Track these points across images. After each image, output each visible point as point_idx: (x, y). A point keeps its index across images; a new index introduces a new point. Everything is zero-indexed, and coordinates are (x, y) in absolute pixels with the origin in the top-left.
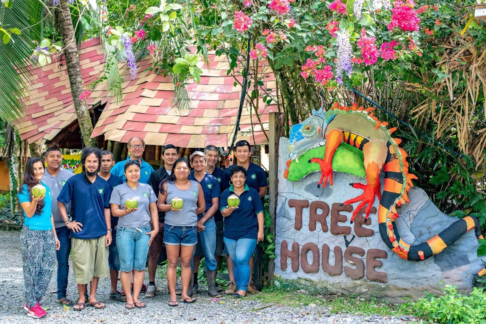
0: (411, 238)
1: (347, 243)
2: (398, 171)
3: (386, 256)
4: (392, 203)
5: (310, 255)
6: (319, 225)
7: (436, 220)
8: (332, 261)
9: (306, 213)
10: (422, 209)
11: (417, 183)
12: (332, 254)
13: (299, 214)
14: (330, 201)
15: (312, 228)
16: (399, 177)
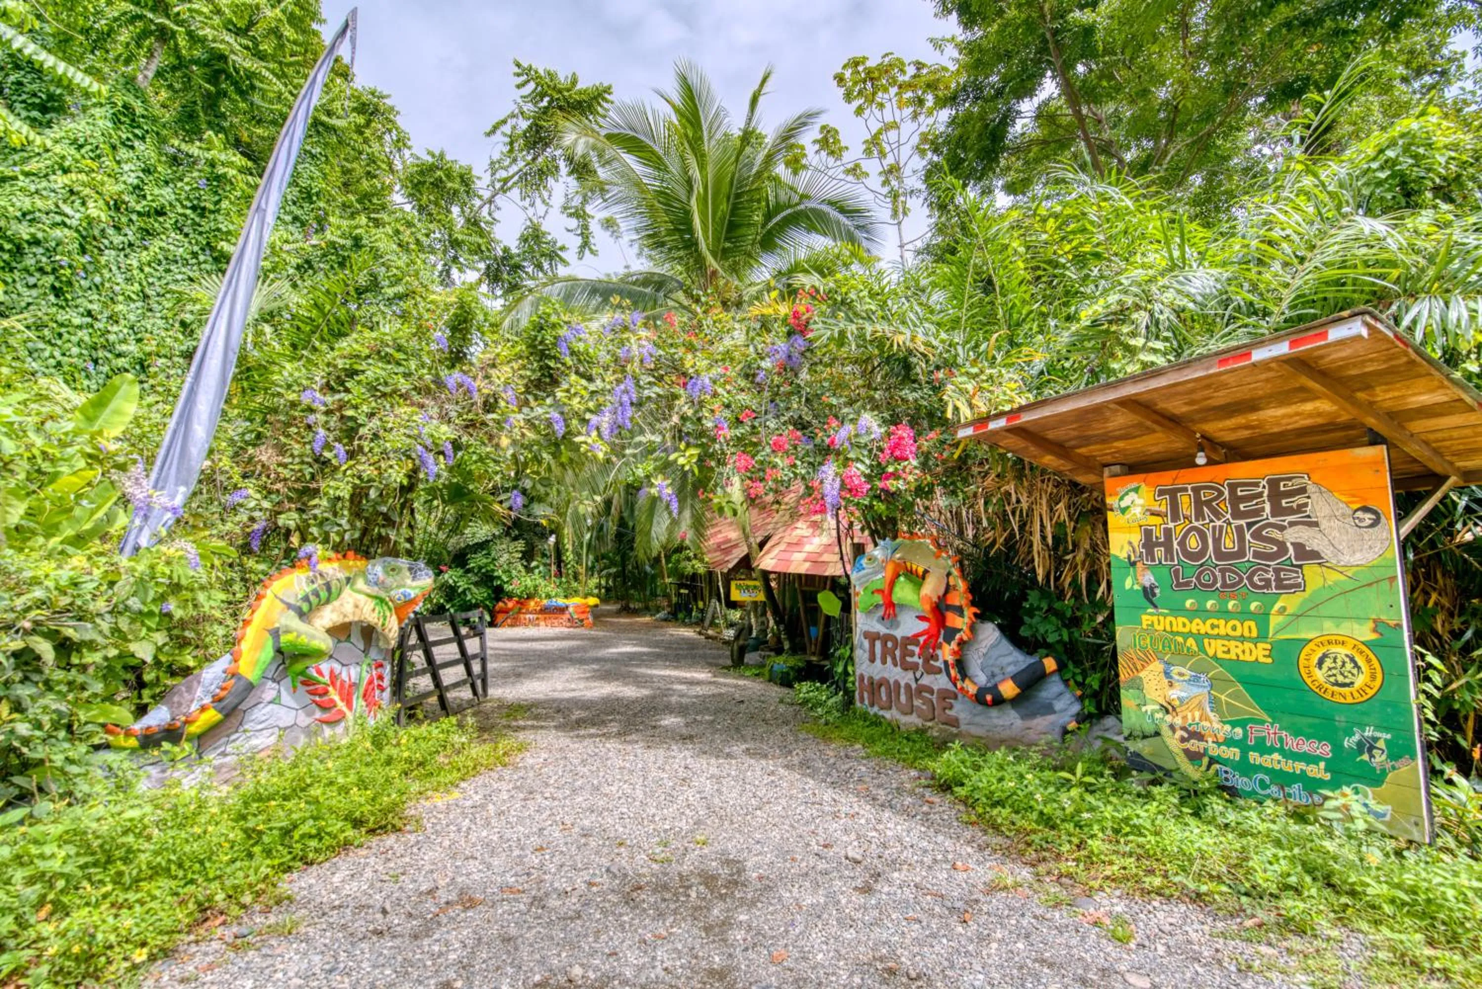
0: (982, 679)
1: (917, 680)
2: (957, 603)
3: (956, 697)
4: (953, 638)
5: (883, 689)
6: (889, 659)
7: (1010, 659)
8: (903, 698)
9: (878, 645)
10: (993, 646)
11: (981, 617)
12: (902, 691)
13: (872, 646)
14: (899, 633)
15: (884, 662)
16: (959, 611)
